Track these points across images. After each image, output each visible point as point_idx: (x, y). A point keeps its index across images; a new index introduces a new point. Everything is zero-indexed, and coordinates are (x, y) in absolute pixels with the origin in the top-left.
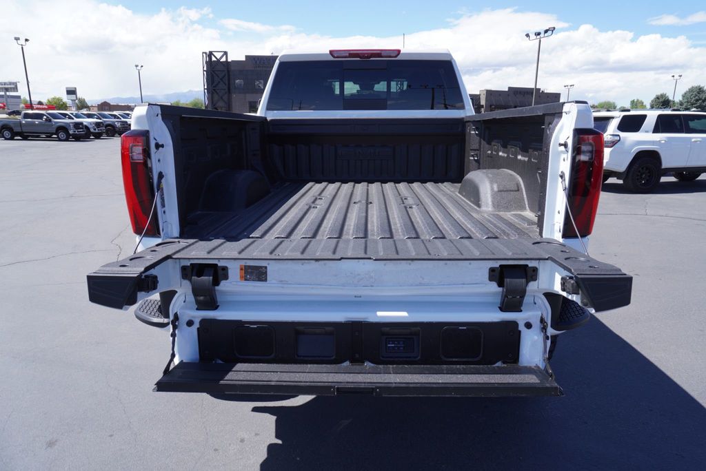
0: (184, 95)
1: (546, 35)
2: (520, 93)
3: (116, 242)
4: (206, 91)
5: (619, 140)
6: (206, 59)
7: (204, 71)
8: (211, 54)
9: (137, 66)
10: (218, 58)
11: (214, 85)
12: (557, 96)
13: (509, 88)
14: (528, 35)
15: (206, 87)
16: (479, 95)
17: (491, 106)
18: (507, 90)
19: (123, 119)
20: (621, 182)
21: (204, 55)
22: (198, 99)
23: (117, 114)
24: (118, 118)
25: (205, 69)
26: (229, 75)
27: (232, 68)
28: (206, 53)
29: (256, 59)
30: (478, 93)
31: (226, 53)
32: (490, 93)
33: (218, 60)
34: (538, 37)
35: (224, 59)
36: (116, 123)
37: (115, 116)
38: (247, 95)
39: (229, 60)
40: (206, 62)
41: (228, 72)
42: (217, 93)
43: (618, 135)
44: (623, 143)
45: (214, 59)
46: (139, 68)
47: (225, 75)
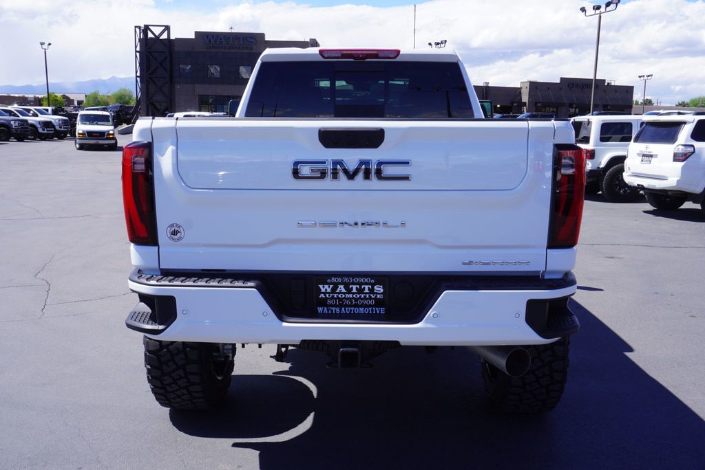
0: (104, 83)
1: (608, 9)
2: (577, 85)
3: (41, 276)
4: (138, 79)
5: (693, 152)
6: (139, 35)
7: (136, 52)
8: (147, 28)
9: (42, 44)
10: (157, 35)
11: (149, 72)
12: (629, 90)
13: (562, 79)
14: (583, 10)
15: (138, 74)
16: (520, 89)
17: (536, 103)
18: (558, 81)
19: (21, 117)
20: (698, 206)
21: (138, 30)
22: (125, 90)
23: (13, 110)
24: (15, 115)
25: (138, 49)
26: (171, 58)
27: (177, 49)
28: (140, 27)
29: (210, 37)
30: (519, 87)
31: (167, 28)
32: (534, 86)
33: (157, 38)
34: (598, 11)
35: (164, 36)
36: (12, 122)
37: (10, 113)
38: (196, 85)
39: (172, 37)
40: (140, 40)
41: (171, 54)
42: (155, 83)
43: (692, 146)
44: (699, 156)
45: (150, 35)
46: (45, 46)
47: (166, 58)
